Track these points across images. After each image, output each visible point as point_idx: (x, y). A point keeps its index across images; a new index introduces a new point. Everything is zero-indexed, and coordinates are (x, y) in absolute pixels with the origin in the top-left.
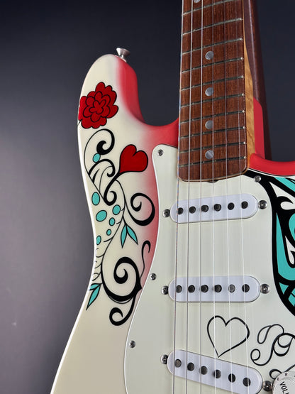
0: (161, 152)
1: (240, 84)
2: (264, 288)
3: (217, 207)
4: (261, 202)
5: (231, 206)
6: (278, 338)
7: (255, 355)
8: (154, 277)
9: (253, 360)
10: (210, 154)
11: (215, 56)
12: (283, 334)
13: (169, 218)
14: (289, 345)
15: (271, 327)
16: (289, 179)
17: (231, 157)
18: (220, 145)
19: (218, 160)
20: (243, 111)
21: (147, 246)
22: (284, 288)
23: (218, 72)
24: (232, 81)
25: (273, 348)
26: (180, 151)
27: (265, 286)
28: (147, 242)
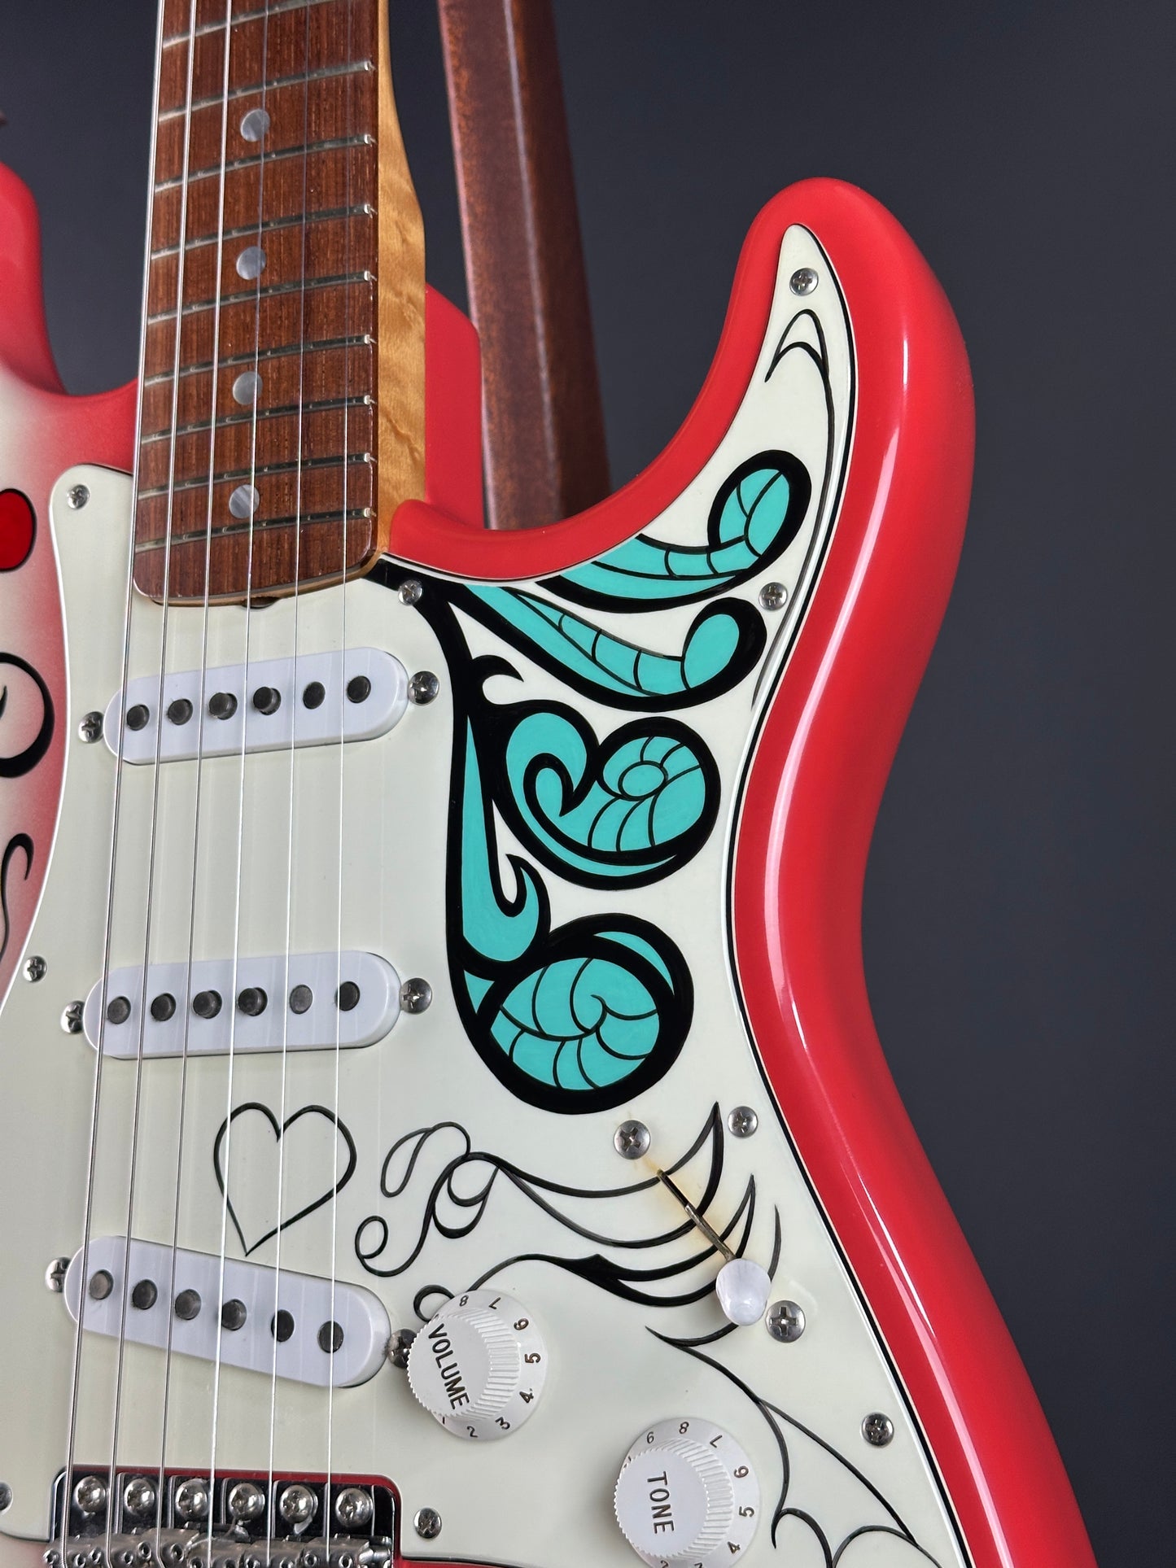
0: (80, 496)
1: (359, 236)
2: (415, 995)
3: (265, 700)
4: (417, 676)
5: (313, 696)
6: (448, 1174)
7: (372, 1238)
8: (38, 969)
9: (362, 1258)
10: (247, 498)
11: (273, 127)
12: (468, 1157)
13: (98, 744)
14: (483, 1197)
15: (427, 1133)
16: (515, 593)
17: (318, 509)
18: (279, 466)
19: (271, 522)
20: (367, 339)
21: (19, 853)
22: (478, 988)
23: (284, 189)
24: (330, 225)
25: (431, 1211)
26: (140, 490)
27: (417, 986)
28: (21, 841)
